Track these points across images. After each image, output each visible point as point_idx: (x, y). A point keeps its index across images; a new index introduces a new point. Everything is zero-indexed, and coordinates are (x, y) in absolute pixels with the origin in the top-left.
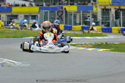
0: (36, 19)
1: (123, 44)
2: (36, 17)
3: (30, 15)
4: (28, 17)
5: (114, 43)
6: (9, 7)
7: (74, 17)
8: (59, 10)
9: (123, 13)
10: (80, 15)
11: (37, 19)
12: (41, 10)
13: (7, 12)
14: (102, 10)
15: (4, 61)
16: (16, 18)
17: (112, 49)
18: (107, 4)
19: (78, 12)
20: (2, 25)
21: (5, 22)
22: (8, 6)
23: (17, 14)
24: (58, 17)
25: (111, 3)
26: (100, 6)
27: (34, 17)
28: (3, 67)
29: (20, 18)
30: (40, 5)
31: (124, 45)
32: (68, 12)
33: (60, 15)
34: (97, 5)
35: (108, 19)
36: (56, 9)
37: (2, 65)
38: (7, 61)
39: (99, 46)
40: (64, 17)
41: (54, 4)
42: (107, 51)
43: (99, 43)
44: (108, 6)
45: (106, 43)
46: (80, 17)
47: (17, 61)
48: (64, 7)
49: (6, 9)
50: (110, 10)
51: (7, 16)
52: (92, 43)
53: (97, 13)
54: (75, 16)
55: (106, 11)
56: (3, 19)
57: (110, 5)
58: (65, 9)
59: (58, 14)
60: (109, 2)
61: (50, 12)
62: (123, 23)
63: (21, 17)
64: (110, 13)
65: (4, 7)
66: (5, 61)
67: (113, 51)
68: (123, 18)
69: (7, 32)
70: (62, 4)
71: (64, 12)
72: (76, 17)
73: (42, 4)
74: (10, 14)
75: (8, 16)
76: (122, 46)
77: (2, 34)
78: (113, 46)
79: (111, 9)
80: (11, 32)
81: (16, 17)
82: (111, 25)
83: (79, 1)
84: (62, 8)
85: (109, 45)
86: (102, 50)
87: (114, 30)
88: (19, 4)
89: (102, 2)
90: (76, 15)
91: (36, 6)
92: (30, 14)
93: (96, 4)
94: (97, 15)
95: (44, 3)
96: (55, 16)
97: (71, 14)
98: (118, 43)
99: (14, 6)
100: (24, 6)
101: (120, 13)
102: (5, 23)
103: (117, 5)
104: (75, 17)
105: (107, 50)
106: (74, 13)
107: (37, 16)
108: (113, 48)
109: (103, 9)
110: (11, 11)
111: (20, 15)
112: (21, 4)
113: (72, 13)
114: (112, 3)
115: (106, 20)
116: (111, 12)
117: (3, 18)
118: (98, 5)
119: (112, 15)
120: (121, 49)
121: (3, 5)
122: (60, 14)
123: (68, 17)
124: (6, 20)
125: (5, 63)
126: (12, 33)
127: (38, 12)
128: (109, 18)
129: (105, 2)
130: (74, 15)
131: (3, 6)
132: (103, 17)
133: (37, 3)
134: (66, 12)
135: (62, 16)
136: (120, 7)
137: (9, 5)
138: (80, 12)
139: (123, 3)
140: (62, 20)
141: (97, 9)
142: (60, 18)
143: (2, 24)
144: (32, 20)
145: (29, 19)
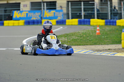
3: (45, 2)
63: (25, 6)
144: (48, 11)
145: (43, 9)
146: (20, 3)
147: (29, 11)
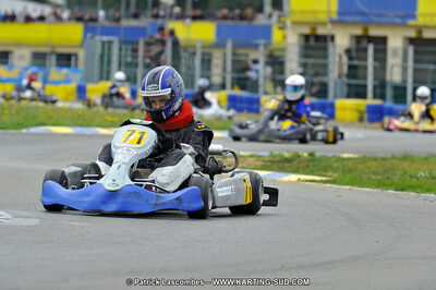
0: (73, 67)
1: (370, 159)
2: (73, 58)
3: (52, 53)
4: (45, 60)
5: (337, 155)
7: (203, 60)
9: (376, 51)
10: (225, 54)
11: (76, 66)
12: (89, 35)
14: (302, 39)
16: (4, 60)
17: (329, 174)
18: (322, 17)
19: (219, 45)
23: (8, 49)
25: (335, 17)
26: (295, 23)
27: (65, 60)
29: (16, 62)
30: (87, 17)
31: (374, 163)
33: (153, 53)
34: (284, 23)
35: (323, 70)
36: (142, 31)
39: (286, 164)
41: (136, 16)
42: (312, 181)
43: (286, 155)
44: (323, 24)
45: (311, 154)
46: (225, 61)
48: (171, 25)
50: (329, 39)
52: (260, 153)
53: (283, 50)
54: (207, 57)
55: (315, 44)
57: (333, 22)
58: (172, 33)
59: (146, 51)
60: (329, 12)
61: (121, 42)
62: (375, 87)
63: (21, 57)
64: (331, 50)
67: (333, 182)
68: (375, 68)
70: (164, 17)
72: (209, 61)
73: (93, 16)
76: (369, 164)
78: (335, 165)
79: (332, 38)
81: (4, 57)
82: (331, 93)
83: (220, 8)
84: (161, 29)
85: (320, 160)
86: (293, 177)
87: (344, 109)
88: (16, 12)
89: (302, 12)
90: (210, 54)
91: (72, 22)
92: (54, 47)
93: (283, 19)
94: (283, 56)
96: (137, 57)
97: (191, 50)
98: (351, 156)
101: (366, 50)
103: (355, 24)
104: (207, 62)
105: (311, 177)
106: (204, 47)
107: (76, 55)
108: (335, 172)
109: (307, 38)
111: (17, 53)
112: (23, 14)
113: (194, 47)
114: (339, 13)
115: (317, 75)
116: (334, 46)
118: (288, 23)
119: (337, 59)
120: (364, 177)
123: (183, 61)
127: (79, 43)
128: (325, 66)
129: (314, 12)
130: (203, 54)
132: (304, 65)
133: (76, 9)
134: (176, 43)
135: (163, 57)
136: (366, 30)
138: (224, 46)
139: (378, 15)
141: (284, 37)
142: (155, 62)
145: (48, 66)
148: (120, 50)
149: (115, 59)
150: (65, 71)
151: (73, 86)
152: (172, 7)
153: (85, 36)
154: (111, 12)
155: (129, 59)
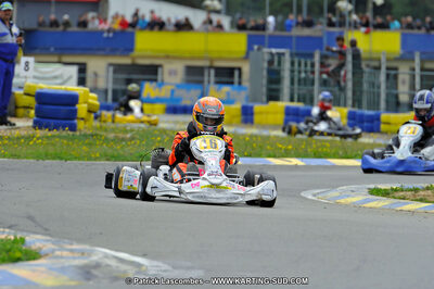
0: (236, 84)
2: (236, 73)
3: (210, 67)
4: (202, 75)
6: (122, 32)
7: (388, 76)
8: (328, 49)
10: (414, 69)
11: (240, 83)
12: (256, 47)
13: (113, 52)
15: (94, 258)
16: (152, 77)
19: (406, 57)
20: (89, 104)
21: (106, 91)
22: (117, 27)
23: (157, 62)
24: (325, 76)
27: (227, 75)
28: (89, 279)
29: (167, 78)
30: (252, 24)
32: (363, 55)
33: (331, 69)
36: (316, 42)
37: (88, 273)
38: (106, 256)
40: (350, 76)
46: (413, 77)
47: (153, 258)
48: (350, 35)
49: (108, 38)
51: (111, 69)
54: (393, 72)
56: (96, 81)
58: (354, 43)
61: (291, 55)
63: (173, 73)
65: (102, 32)
66: (101, 256)
69: (111, 136)
70: (342, 24)
71: (349, 58)
72: (396, 77)
74: (126, 61)
75: (118, 68)
77: (90, 144)
80: (128, 136)
81: (151, 72)
83: (406, 15)
84: (340, 39)
88: (164, 18)
90: (396, 69)
91: (235, 30)
92: (212, 60)
95: (271, 19)
96: (313, 72)
97: (376, 64)
99: (143, 29)
100: (184, 26)
102: (106, 99)
104: (392, 78)
106: (388, 60)
107: (240, 69)
110: (129, 48)
111: (167, 67)
112: (173, 21)
113: (379, 60)
117: (96, 75)
121: (97, 22)
122: (333, 63)
123: (366, 77)
124: (110, 87)
125: (97, 266)
126: (132, 138)
127: (243, 55)
130: (388, 69)
131: (94, 25)
133: (238, 16)
135: (342, 73)
137: (124, 24)
138: (413, 60)
140: (343, 89)
142: (333, 79)
143: (90, 101)
144: (217, 86)
145: (206, 83)
146: (160, 66)
147: (178, 86)
148: (292, 64)
149: (286, 75)
150: (226, 89)
151: (237, 107)
152: (350, 13)
153: (250, 47)
154: (280, 18)
155: (303, 75)
